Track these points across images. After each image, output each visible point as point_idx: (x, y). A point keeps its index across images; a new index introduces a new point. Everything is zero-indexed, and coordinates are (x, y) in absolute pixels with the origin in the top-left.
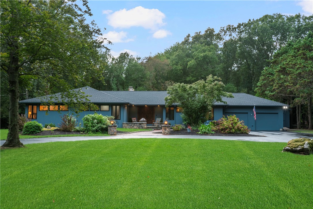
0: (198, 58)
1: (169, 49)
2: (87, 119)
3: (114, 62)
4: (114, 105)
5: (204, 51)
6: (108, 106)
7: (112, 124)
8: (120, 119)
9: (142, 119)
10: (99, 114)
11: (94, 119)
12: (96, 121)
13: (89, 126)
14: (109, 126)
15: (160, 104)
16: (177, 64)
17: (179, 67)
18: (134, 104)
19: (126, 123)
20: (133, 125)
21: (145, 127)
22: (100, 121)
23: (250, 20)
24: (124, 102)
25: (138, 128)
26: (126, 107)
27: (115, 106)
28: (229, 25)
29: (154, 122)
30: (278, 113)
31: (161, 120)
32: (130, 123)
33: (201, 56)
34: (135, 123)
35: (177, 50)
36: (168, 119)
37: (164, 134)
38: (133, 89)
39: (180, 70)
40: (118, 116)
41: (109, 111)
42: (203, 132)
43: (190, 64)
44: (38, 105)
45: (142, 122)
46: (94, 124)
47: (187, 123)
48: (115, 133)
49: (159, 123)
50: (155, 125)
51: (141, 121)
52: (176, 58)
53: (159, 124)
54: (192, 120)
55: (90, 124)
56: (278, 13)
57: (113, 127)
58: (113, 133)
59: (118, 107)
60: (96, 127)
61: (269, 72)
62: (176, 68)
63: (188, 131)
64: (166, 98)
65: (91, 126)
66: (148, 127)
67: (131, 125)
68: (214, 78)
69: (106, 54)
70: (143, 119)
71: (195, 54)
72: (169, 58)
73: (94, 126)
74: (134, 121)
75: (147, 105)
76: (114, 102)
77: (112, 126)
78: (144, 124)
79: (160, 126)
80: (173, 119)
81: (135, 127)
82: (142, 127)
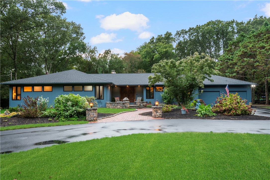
0: (161, 53)
1: (139, 48)
2: (59, 100)
3: (100, 56)
5: (166, 48)
6: (92, 86)
7: (92, 107)
8: (103, 99)
9: (125, 99)
10: (76, 95)
11: (68, 100)
12: (70, 103)
13: (61, 111)
14: (87, 109)
15: (141, 84)
16: (145, 57)
17: (147, 60)
18: (116, 84)
19: (110, 103)
20: (116, 105)
21: (129, 106)
22: (76, 104)
23: (197, 26)
24: (107, 82)
25: (121, 107)
26: (109, 87)
27: (98, 86)
28: (183, 30)
29: (136, 101)
30: (246, 91)
31: (142, 99)
32: (113, 103)
33: (164, 51)
34: (118, 103)
35: (145, 48)
36: (148, 98)
37: (155, 117)
38: (115, 72)
39: (148, 61)
40: (102, 96)
42: (203, 114)
43: (156, 57)
44: (23, 86)
45: (125, 102)
46: (67, 108)
47: (167, 101)
48: (95, 119)
49: (141, 102)
50: (136, 104)
52: (145, 53)
54: (179, 99)
55: (62, 108)
56: (219, 20)
57: (93, 111)
58: (92, 119)
59: (101, 87)
60: (71, 111)
61: (227, 58)
62: (145, 60)
63: (183, 113)
64: (150, 77)
65: (64, 110)
66: (131, 106)
67: (115, 105)
68: (200, 55)
69: (94, 50)
71: (159, 50)
72: (140, 54)
73: (67, 110)
74: (117, 101)
75: (129, 85)
76: (97, 82)
77: (91, 110)
78: (128, 103)
79: (142, 104)
80: (153, 98)
81: (119, 107)
82: (125, 106)
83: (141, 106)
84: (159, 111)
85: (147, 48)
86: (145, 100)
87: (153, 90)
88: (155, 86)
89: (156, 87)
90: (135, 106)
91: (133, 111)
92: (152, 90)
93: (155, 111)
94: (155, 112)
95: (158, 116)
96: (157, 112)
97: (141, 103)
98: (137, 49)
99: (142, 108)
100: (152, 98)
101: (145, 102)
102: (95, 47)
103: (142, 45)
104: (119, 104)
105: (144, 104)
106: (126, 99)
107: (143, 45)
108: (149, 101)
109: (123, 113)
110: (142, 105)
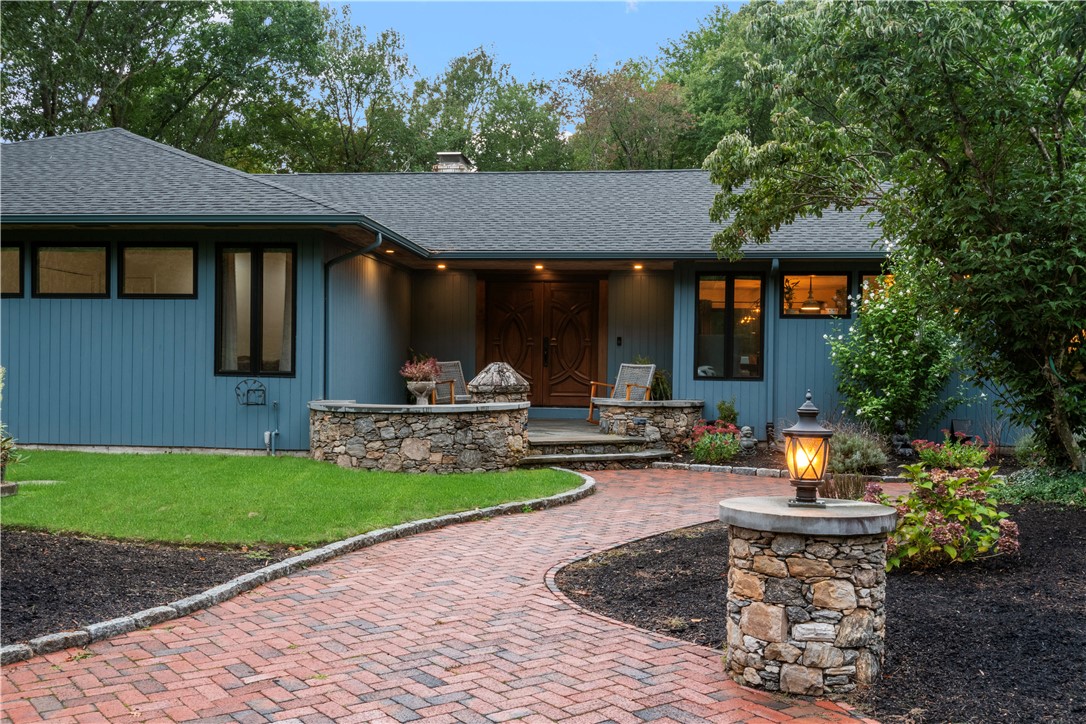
1: (682, 46)
4: (241, 246)
6: (190, 252)
8: (292, 374)
9: (493, 374)
17: (728, 118)
20: (388, 433)
21: (516, 443)
24: (321, 211)
25: (436, 458)
29: (604, 392)
31: (656, 379)
35: (717, 43)
36: (710, 372)
37: (772, 685)
41: (194, 296)
45: (492, 405)
47: (886, 407)
49: (640, 409)
50: (603, 422)
51: (480, 394)
52: (715, 76)
53: (641, 416)
62: (715, 123)
66: (545, 447)
67: (375, 434)
69: (382, 56)
70: (500, 372)
72: (681, 83)
75: (548, 259)
78: (506, 419)
79: (649, 429)
80: (756, 372)
81: (413, 450)
82: (482, 448)
83: (640, 444)
84: (843, 594)
85: (731, 45)
86: (687, 389)
87: (763, 307)
88: (775, 263)
89: (791, 280)
90: (584, 446)
91: (537, 507)
92: (747, 312)
93: (769, 579)
94: (776, 611)
95: (815, 678)
96: (802, 605)
97: (646, 414)
98: (667, 52)
99: (649, 461)
100: (746, 372)
101: (682, 409)
102: (385, 36)
103: (696, 29)
104: (418, 426)
105: (669, 423)
106: (496, 378)
107: (707, 26)
108: (718, 402)
109: (397, 536)
110: (652, 433)
